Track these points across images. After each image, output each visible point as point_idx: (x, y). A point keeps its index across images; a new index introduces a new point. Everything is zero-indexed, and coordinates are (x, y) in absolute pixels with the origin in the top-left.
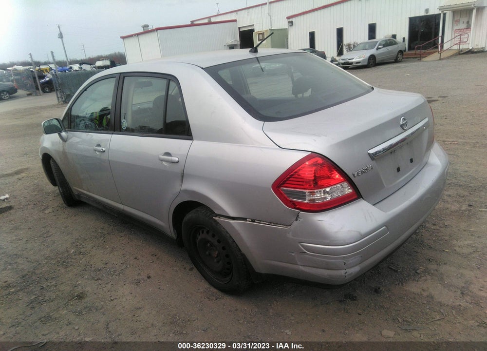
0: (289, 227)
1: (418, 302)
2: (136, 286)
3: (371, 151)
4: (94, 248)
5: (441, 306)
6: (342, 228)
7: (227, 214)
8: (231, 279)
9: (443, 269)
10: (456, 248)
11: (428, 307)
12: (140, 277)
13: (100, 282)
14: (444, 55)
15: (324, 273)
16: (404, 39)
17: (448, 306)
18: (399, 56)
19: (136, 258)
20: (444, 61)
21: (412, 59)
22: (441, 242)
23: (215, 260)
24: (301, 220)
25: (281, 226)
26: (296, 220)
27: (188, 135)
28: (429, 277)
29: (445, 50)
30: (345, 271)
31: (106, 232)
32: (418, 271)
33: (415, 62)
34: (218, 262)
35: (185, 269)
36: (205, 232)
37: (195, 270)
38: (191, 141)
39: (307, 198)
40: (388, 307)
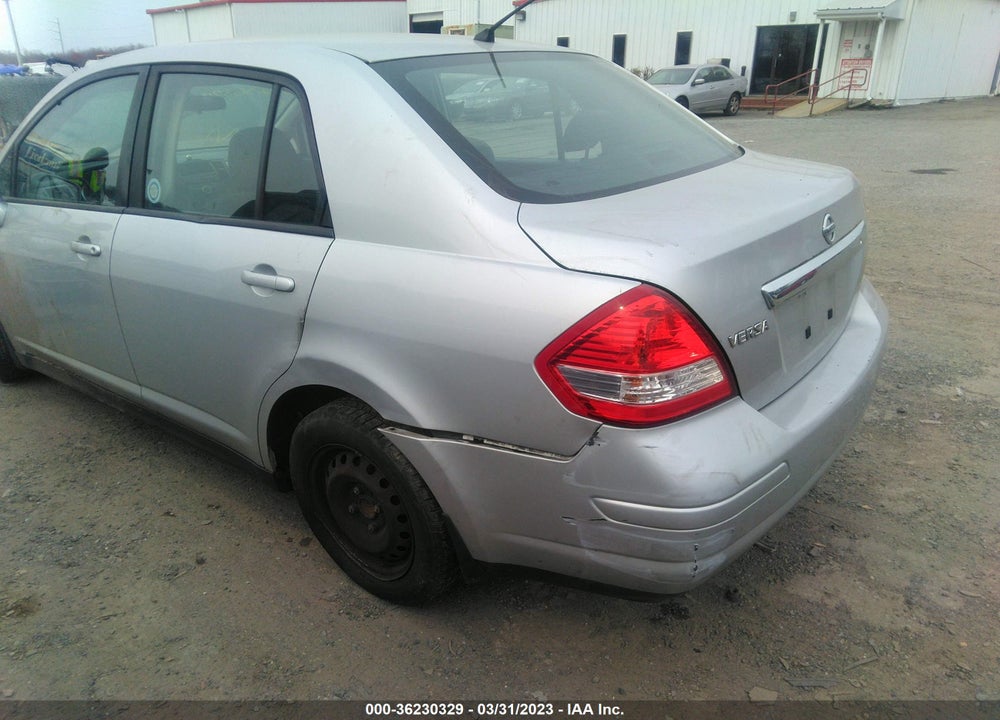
0: (571, 459)
1: (819, 621)
2: (167, 584)
3: (769, 288)
4: (64, 487)
5: (868, 631)
6: (698, 467)
7: (414, 420)
8: (410, 569)
9: (864, 547)
10: (883, 503)
11: (841, 634)
12: (180, 560)
13: (76, 571)
14: (818, 108)
15: (644, 569)
16: (744, 69)
17: (882, 630)
18: (733, 103)
19: (168, 513)
20: (818, 120)
21: (756, 111)
22: (853, 488)
23: (370, 527)
24: (603, 443)
25: (549, 455)
26: (591, 443)
27: (320, 225)
28: (836, 565)
29: (821, 99)
30: (693, 565)
31: (93, 448)
32: (813, 552)
33: (762, 117)
34: (377, 530)
35: (290, 540)
36: (350, 458)
37: (315, 545)
38: (329, 241)
39: (623, 393)
40: (757, 632)
